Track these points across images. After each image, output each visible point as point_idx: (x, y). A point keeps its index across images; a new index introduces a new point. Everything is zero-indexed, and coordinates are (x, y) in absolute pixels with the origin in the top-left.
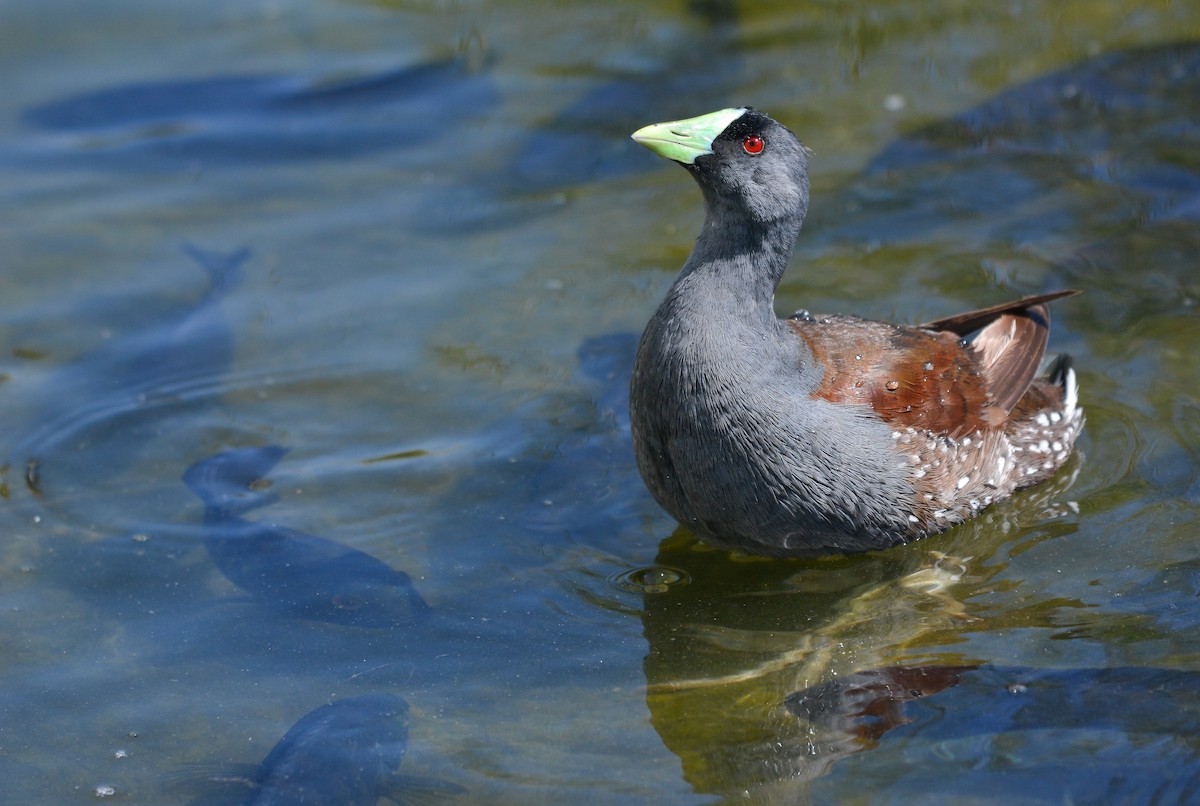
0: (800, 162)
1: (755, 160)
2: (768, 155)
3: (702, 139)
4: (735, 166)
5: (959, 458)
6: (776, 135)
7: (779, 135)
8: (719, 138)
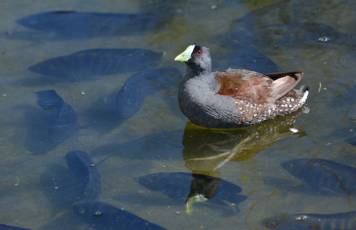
0: (208, 52)
1: (201, 56)
2: (203, 54)
3: (189, 55)
4: (197, 59)
5: (256, 109)
6: (203, 49)
7: (204, 49)
8: (192, 54)
